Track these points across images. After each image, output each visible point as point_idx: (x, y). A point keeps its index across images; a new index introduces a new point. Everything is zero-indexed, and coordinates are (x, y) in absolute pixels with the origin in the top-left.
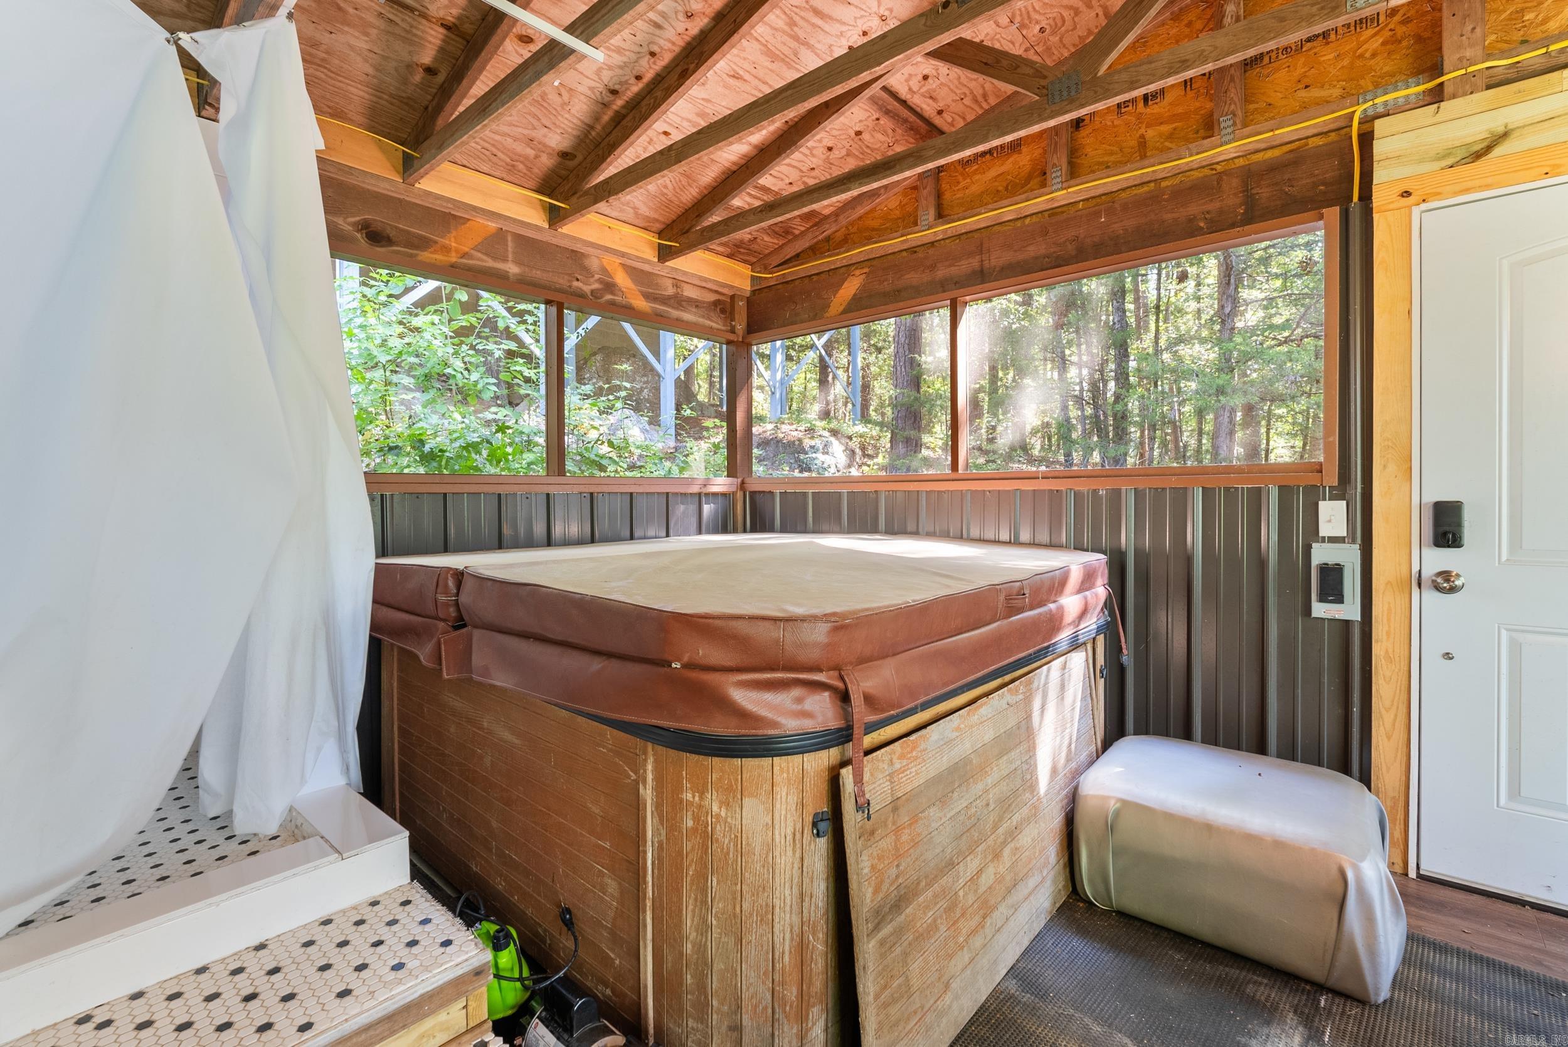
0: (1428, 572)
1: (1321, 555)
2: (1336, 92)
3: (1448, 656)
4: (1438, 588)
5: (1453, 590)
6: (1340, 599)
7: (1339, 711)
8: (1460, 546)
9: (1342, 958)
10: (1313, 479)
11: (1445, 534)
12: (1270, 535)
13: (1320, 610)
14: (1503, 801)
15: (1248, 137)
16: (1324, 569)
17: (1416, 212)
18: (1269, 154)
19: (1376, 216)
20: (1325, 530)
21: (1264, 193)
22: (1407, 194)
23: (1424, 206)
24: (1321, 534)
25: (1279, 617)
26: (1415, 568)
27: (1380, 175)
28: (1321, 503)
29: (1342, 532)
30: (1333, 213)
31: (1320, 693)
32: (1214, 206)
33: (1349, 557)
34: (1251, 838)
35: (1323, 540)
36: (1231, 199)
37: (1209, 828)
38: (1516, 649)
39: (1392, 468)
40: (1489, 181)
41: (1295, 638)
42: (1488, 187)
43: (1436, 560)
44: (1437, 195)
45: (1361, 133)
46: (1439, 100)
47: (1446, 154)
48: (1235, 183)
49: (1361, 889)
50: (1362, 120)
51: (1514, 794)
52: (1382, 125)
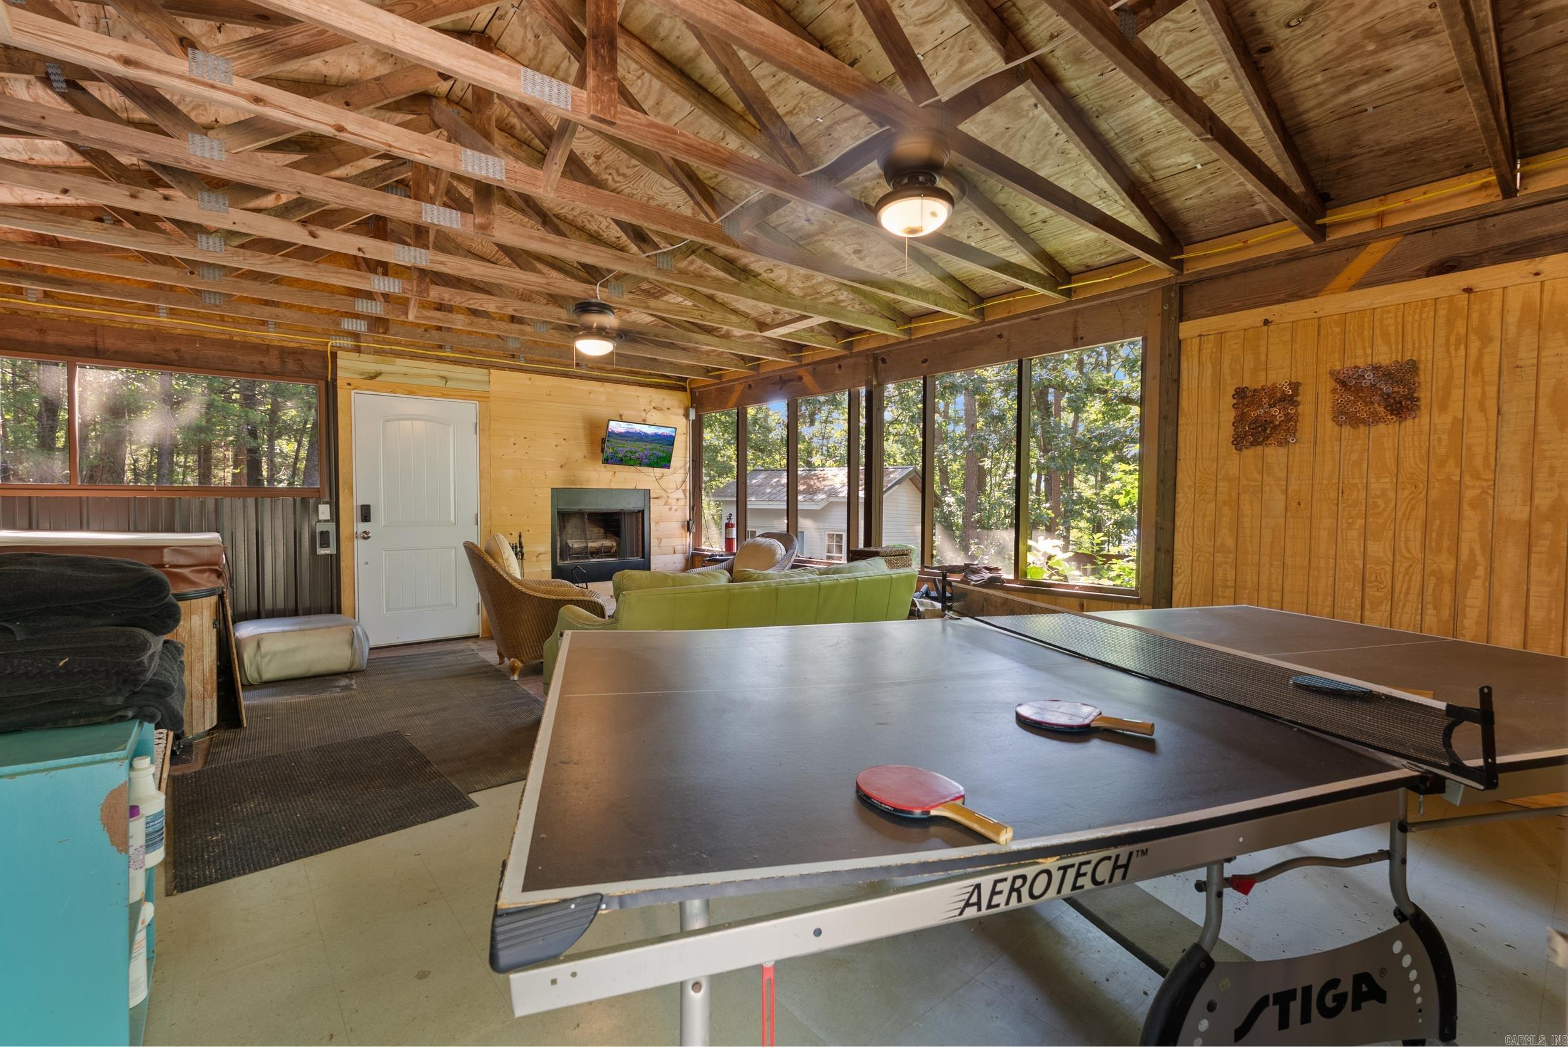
0: (360, 532)
1: (320, 528)
3: (367, 563)
4: (364, 538)
5: (368, 538)
6: (328, 546)
7: (328, 593)
8: (369, 521)
9: (354, 659)
10: (315, 495)
11: (365, 517)
13: (322, 551)
14: (385, 612)
15: (281, 333)
16: (322, 533)
17: (353, 392)
18: (292, 345)
19: (339, 390)
20: (321, 517)
21: (290, 362)
22: (349, 384)
23: (355, 391)
24: (320, 519)
26: (355, 531)
27: (340, 374)
28: (319, 506)
29: (328, 518)
30: (321, 383)
32: (265, 361)
33: (331, 528)
34: (319, 630)
35: (321, 521)
36: (273, 359)
37: (303, 632)
38: (387, 556)
39: (346, 491)
40: (376, 388)
41: (313, 565)
42: (376, 391)
43: (361, 527)
44: (360, 388)
45: (331, 352)
46: (359, 352)
47: (362, 374)
48: (276, 352)
49: (358, 634)
50: (332, 346)
51: (388, 610)
52: (340, 354)
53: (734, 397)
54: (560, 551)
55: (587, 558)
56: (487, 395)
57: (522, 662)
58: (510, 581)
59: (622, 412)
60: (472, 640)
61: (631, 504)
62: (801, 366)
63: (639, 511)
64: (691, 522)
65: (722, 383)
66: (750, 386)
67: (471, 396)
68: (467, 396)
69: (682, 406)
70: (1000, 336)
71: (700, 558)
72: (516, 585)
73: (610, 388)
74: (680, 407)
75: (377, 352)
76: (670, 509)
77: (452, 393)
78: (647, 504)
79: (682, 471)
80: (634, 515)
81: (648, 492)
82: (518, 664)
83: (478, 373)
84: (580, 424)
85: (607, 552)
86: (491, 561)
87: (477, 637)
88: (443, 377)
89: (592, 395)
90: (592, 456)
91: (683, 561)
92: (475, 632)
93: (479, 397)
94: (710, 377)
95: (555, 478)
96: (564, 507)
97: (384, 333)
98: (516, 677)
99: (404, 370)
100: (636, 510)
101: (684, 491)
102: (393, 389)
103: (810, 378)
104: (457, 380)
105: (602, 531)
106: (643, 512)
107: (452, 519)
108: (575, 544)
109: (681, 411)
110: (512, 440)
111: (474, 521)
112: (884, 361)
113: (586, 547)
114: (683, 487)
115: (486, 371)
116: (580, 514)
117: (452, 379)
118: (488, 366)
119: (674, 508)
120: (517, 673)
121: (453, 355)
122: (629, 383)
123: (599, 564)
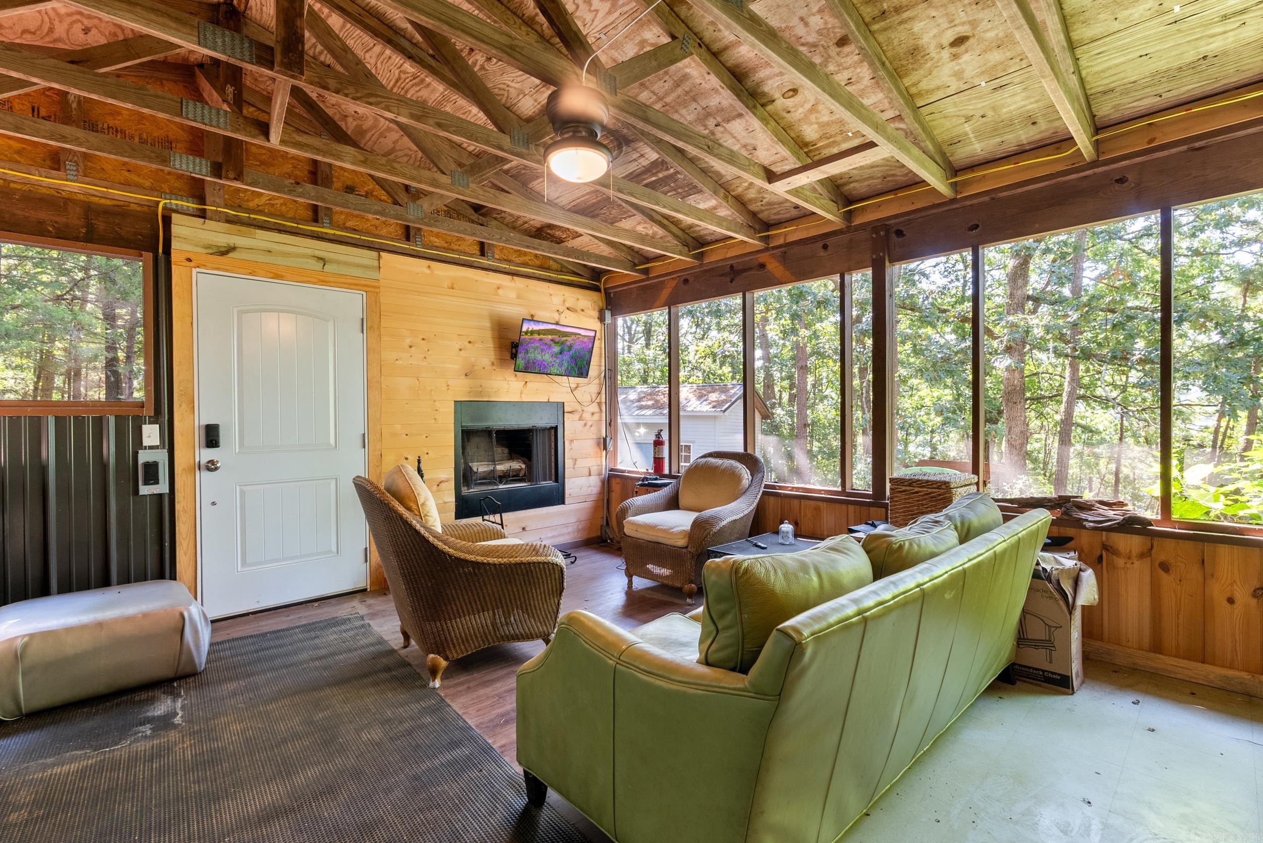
0: (204, 461)
1: (144, 457)
2: (147, 184)
3: (214, 504)
4: (209, 469)
5: (216, 469)
6: (157, 482)
7: (157, 548)
8: (218, 446)
9: (184, 658)
10: (137, 412)
11: (211, 441)
12: (110, 448)
13: (144, 490)
14: (239, 569)
15: (88, 184)
16: (146, 465)
17: (194, 271)
18: (103, 201)
19: (173, 267)
20: (146, 442)
21: (100, 225)
22: (189, 260)
23: (198, 270)
24: (144, 444)
25: (117, 500)
26: (197, 460)
27: (175, 245)
28: (144, 426)
29: (157, 442)
30: (149, 256)
31: (145, 541)
32: (62, 220)
33: (161, 457)
34: (128, 619)
35: (145, 448)
36: (74, 219)
37: (100, 625)
38: (243, 493)
39: (184, 406)
40: (228, 268)
41: (129, 510)
42: (227, 271)
43: (207, 454)
44: (205, 266)
45: (163, 217)
46: (204, 217)
47: (208, 247)
48: (78, 210)
49: (191, 619)
50: (164, 208)
51: (244, 563)
52: (175, 217)
53: (665, 294)
54: (464, 476)
55: (495, 484)
56: (376, 284)
57: (446, 659)
58: (431, 539)
59: (533, 313)
60: (358, 596)
61: (542, 420)
62: (767, 249)
63: (552, 428)
64: (608, 439)
65: (648, 279)
66: (686, 281)
67: (356, 285)
68: (351, 284)
69: (597, 308)
70: (1121, 181)
71: (618, 480)
72: (436, 542)
73: (520, 282)
74: (594, 309)
75: (229, 220)
76: (585, 425)
77: (331, 279)
78: (561, 418)
79: (597, 381)
80: (546, 432)
81: (560, 406)
82: (444, 663)
83: (366, 257)
84: (488, 324)
85: (514, 476)
86: (401, 509)
87: (363, 591)
88: (320, 259)
89: (500, 292)
90: (501, 362)
91: (599, 484)
92: (361, 585)
93: (367, 286)
94: (636, 271)
95: (461, 390)
96: (470, 424)
97: (235, 179)
98: (437, 683)
99: (269, 246)
100: (548, 426)
101: (599, 404)
102: (252, 269)
103: (777, 264)
104: (338, 263)
105: (506, 451)
106: (556, 428)
107: (332, 441)
108: (480, 468)
109: (596, 314)
110: (408, 341)
111: (360, 443)
112: (899, 233)
113: (493, 471)
114: (598, 400)
115: (374, 254)
116: (488, 432)
117: (332, 261)
118: (379, 249)
119: (589, 423)
120: (439, 676)
121: (332, 232)
122: (539, 279)
123: (509, 491)
